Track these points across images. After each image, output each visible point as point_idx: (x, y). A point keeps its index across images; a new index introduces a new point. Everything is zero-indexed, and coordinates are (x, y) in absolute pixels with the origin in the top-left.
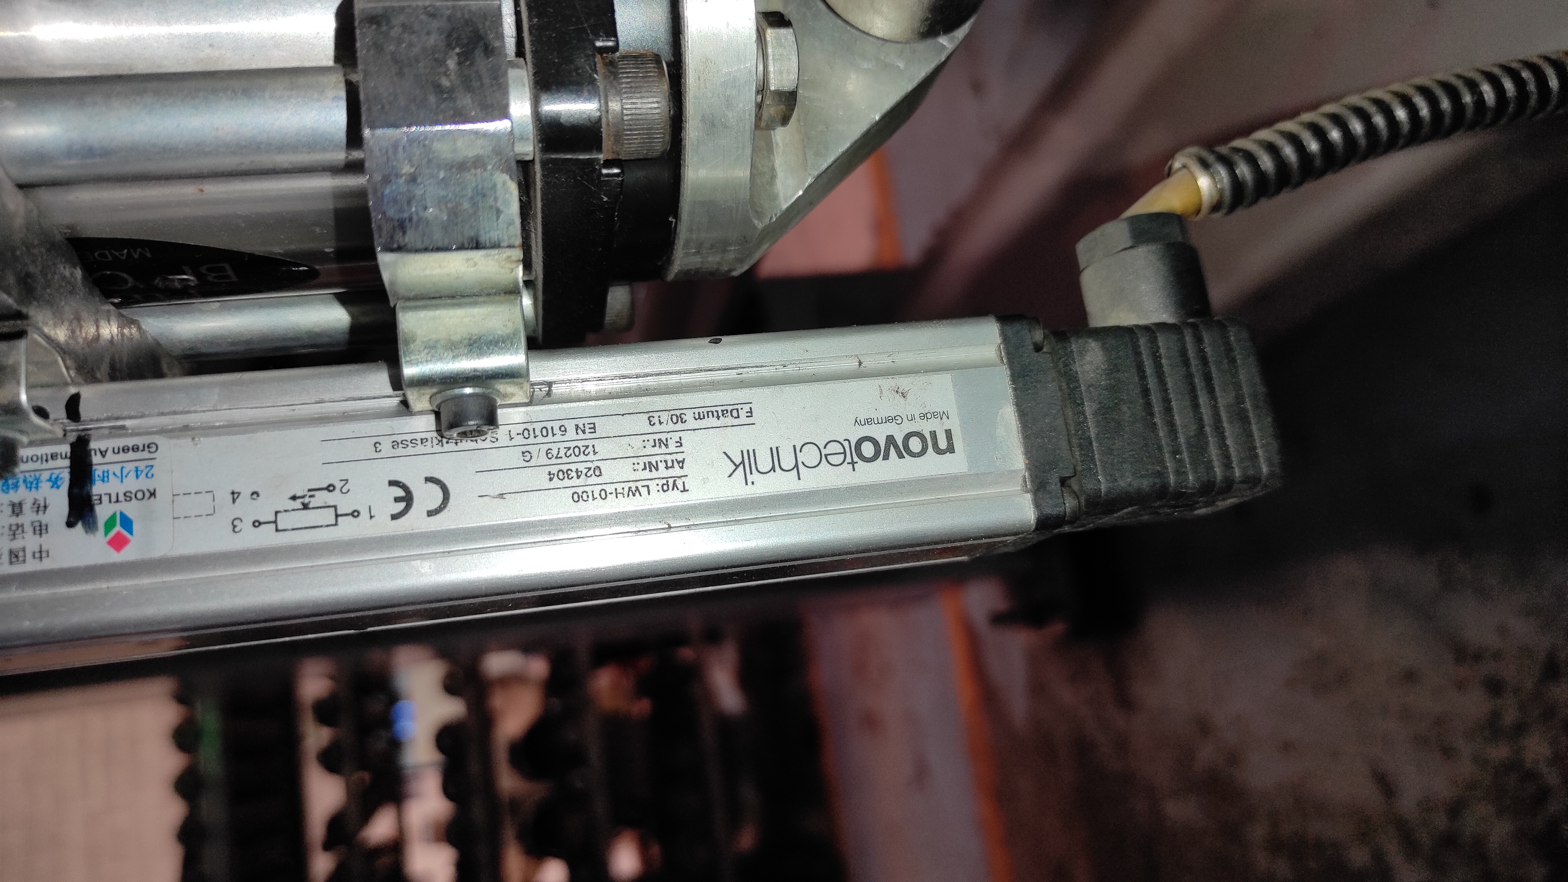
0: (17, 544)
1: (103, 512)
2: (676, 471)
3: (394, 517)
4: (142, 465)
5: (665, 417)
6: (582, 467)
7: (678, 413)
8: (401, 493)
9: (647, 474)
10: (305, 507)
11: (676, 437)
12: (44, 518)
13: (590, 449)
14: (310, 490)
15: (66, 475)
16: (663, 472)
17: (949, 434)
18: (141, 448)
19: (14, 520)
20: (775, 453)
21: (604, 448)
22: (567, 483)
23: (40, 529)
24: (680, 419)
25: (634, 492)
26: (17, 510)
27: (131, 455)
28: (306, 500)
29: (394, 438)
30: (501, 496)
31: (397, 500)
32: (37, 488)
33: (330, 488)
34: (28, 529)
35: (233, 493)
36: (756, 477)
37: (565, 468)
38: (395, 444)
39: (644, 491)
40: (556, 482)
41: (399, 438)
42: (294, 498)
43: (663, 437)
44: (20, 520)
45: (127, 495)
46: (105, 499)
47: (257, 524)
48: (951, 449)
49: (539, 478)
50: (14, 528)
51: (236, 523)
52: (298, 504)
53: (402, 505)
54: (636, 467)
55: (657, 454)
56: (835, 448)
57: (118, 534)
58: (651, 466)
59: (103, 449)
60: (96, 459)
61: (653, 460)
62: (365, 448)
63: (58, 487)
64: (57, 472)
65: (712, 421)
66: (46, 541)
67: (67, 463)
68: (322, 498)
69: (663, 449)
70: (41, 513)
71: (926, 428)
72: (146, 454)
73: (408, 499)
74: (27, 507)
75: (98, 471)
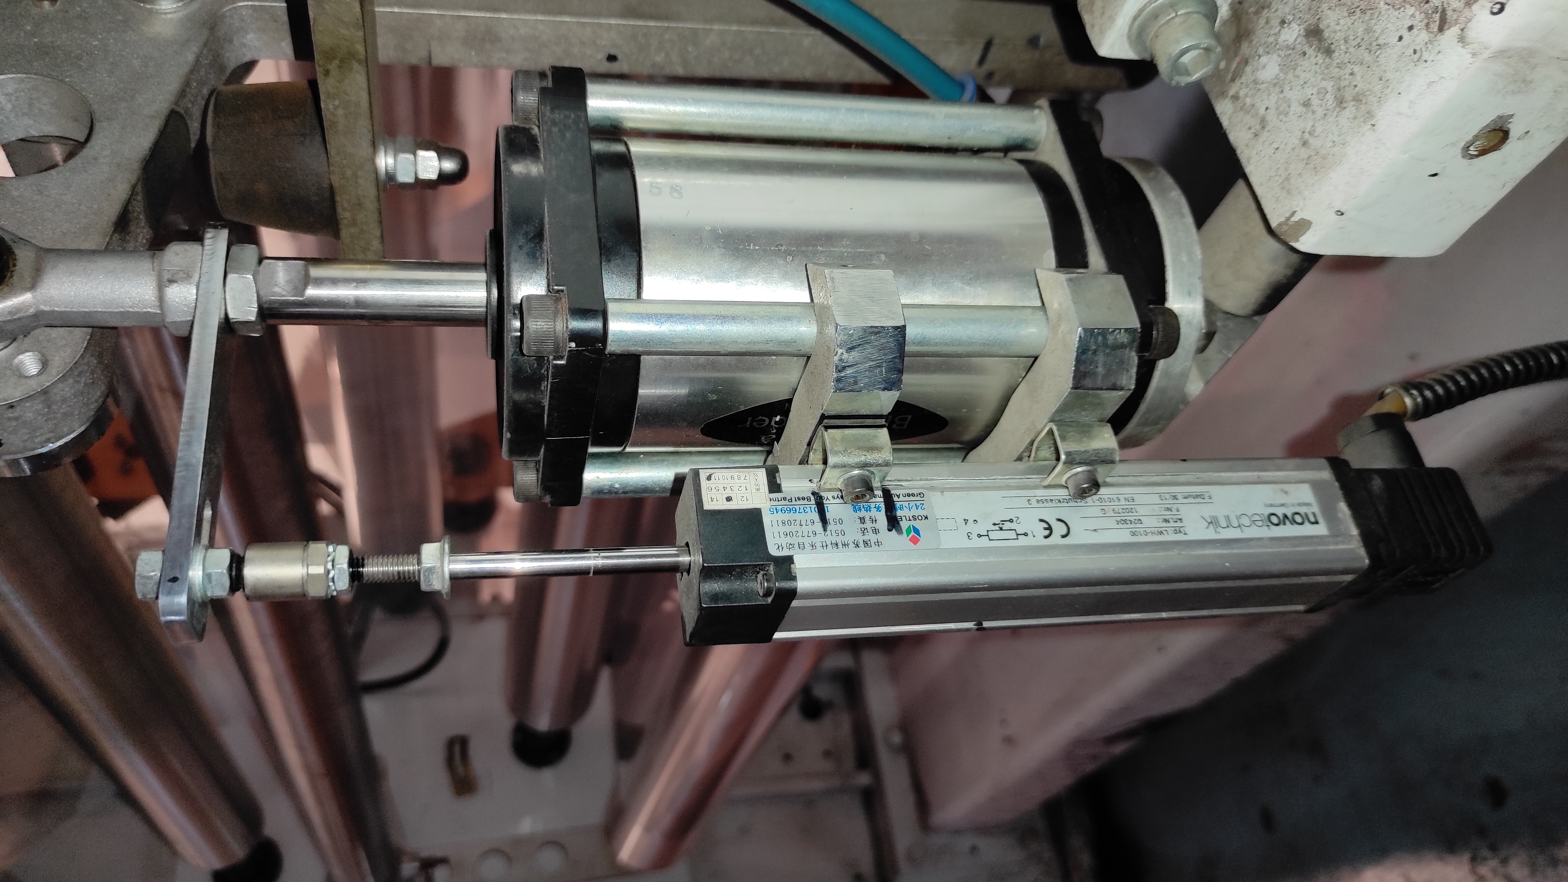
0: (866, 538)
1: (904, 524)
2: (1179, 524)
3: (1046, 537)
4: (918, 503)
5: (1167, 496)
6: (1132, 518)
7: (1173, 494)
8: (1046, 526)
9: (1164, 524)
10: (1001, 529)
11: (1175, 506)
12: (877, 526)
13: (1133, 510)
14: (1002, 521)
15: (883, 506)
16: (1172, 524)
17: (1314, 514)
18: (916, 495)
19: (862, 526)
20: (1227, 518)
21: (1141, 510)
22: (1125, 526)
23: (876, 531)
24: (1175, 498)
25: (1161, 533)
26: (863, 521)
27: (911, 498)
28: (1001, 526)
29: (1037, 498)
30: (1095, 530)
31: (1046, 529)
32: (870, 511)
33: (1011, 521)
34: (870, 530)
35: (965, 520)
36: (1220, 529)
37: (1123, 518)
38: (1038, 501)
39: (1165, 532)
40: (1120, 526)
41: (1039, 498)
42: (995, 524)
43: (1169, 506)
44: (865, 526)
45: (915, 518)
46: (904, 518)
47: (980, 536)
48: (1317, 523)
49: (1112, 523)
50: (863, 529)
51: (969, 534)
52: (997, 527)
53: (1047, 532)
54: (1159, 520)
55: (1168, 515)
56: (1257, 518)
57: (913, 536)
58: (1166, 521)
59: (898, 494)
60: (896, 499)
61: (1166, 517)
62: (1023, 502)
63: (880, 511)
64: (878, 504)
65: (1191, 500)
66: (879, 537)
67: (882, 500)
68: (1007, 525)
69: (1170, 513)
70: (874, 523)
71: (1302, 510)
72: (918, 498)
73: (1050, 528)
74: (867, 519)
75: (898, 505)
